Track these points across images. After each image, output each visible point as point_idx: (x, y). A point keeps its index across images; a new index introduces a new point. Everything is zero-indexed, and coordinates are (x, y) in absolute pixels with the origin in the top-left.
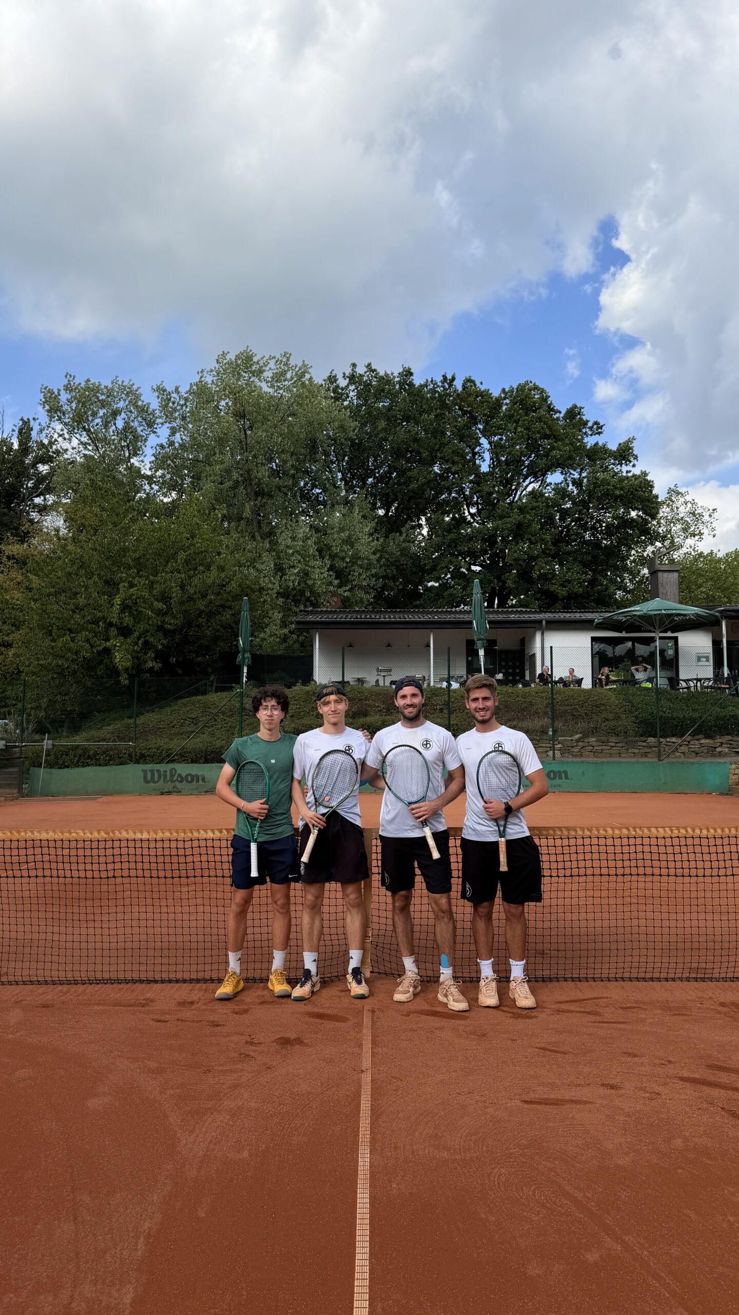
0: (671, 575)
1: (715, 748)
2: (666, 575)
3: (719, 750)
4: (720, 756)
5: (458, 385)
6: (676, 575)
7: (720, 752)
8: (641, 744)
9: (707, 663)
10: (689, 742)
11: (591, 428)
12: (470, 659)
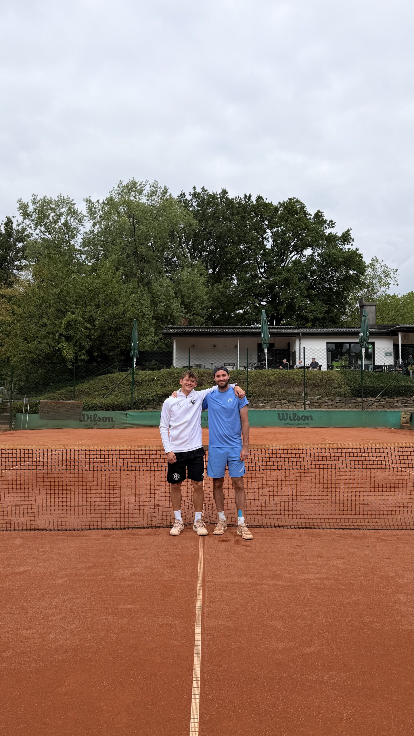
0: (371, 307)
1: (394, 403)
2: (369, 307)
3: (396, 404)
4: (396, 408)
5: (254, 199)
6: (374, 307)
7: (396, 405)
8: (353, 401)
9: (390, 357)
10: (379, 400)
11: (328, 224)
12: (259, 354)
